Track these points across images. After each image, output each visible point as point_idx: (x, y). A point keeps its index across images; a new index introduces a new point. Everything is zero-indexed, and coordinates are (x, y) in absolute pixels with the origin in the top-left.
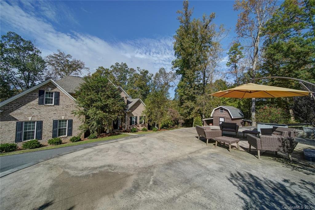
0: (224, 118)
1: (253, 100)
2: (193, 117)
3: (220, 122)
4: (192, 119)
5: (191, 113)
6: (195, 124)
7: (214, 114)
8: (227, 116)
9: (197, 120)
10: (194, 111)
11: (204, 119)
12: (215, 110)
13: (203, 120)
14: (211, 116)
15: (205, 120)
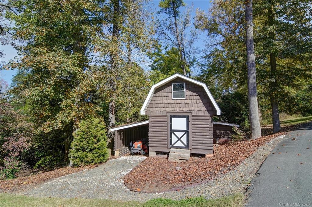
0: (187, 117)
1: (250, 62)
2: (68, 120)
3: (172, 131)
4: (69, 128)
5: (63, 105)
6: (78, 150)
7: (151, 104)
8: (196, 109)
9: (87, 134)
10: (75, 93)
11: (113, 126)
12: (157, 90)
13: (111, 130)
14: (143, 112)
15: (119, 131)
